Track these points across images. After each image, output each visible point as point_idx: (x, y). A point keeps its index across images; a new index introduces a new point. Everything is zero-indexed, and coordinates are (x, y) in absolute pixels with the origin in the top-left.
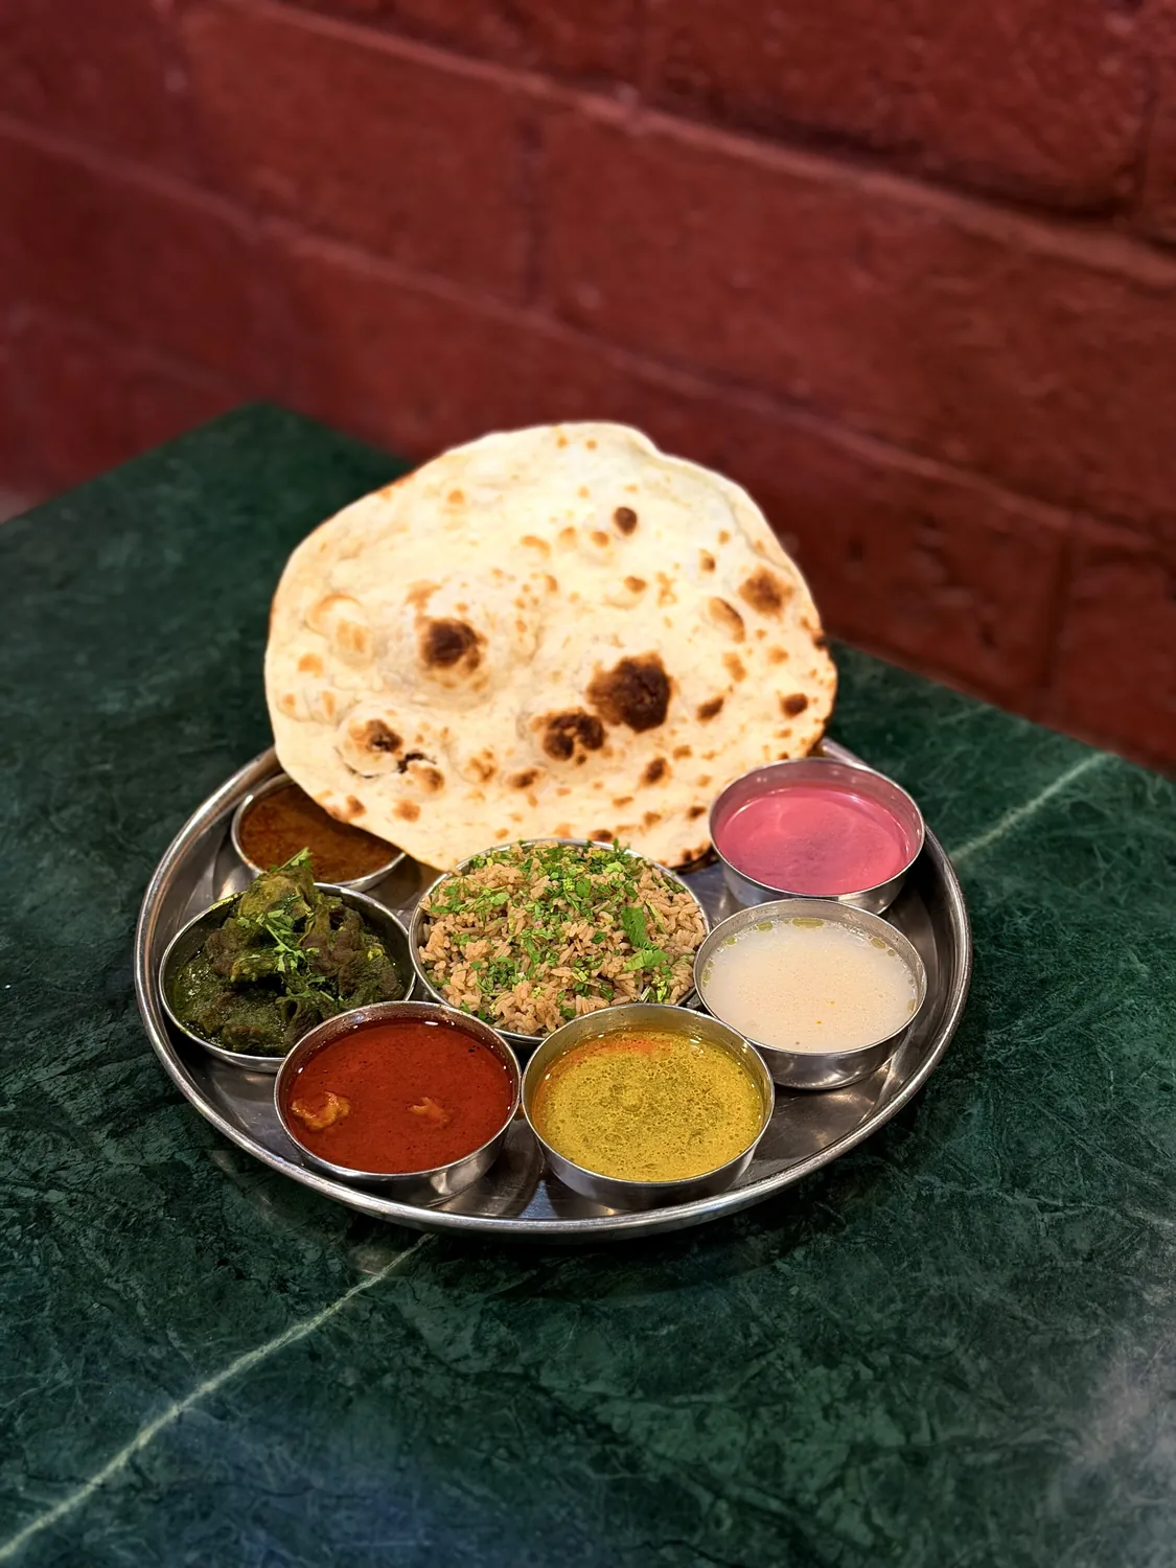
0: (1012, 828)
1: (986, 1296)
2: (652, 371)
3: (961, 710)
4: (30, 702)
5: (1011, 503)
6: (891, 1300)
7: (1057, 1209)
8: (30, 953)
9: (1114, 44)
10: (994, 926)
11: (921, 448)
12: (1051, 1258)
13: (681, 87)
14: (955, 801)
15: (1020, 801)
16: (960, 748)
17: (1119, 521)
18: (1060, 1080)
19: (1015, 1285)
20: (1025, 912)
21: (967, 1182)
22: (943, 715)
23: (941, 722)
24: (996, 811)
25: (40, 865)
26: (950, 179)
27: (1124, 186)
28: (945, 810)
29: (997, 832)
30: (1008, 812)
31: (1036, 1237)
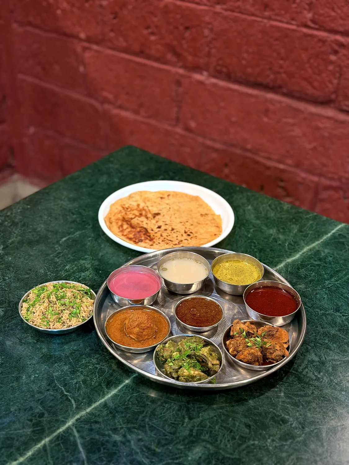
0: (325, 239)
1: (333, 332)
2: (209, 143)
3: (309, 214)
4: (90, 212)
5: (303, 175)
6: (312, 333)
7: (347, 316)
8: (104, 265)
9: (331, 62)
10: (324, 259)
11: (280, 161)
12: (346, 325)
13: (220, 72)
14: (311, 234)
15: (327, 234)
16: (311, 222)
17: (331, 179)
18: (344, 291)
19: (339, 330)
20: (331, 257)
21: (326, 311)
22: (306, 215)
23: (305, 217)
24: (321, 235)
25: (101, 247)
26: (290, 95)
27: (333, 96)
28: (309, 235)
29: (322, 240)
30: (324, 236)
31: (343, 321)
